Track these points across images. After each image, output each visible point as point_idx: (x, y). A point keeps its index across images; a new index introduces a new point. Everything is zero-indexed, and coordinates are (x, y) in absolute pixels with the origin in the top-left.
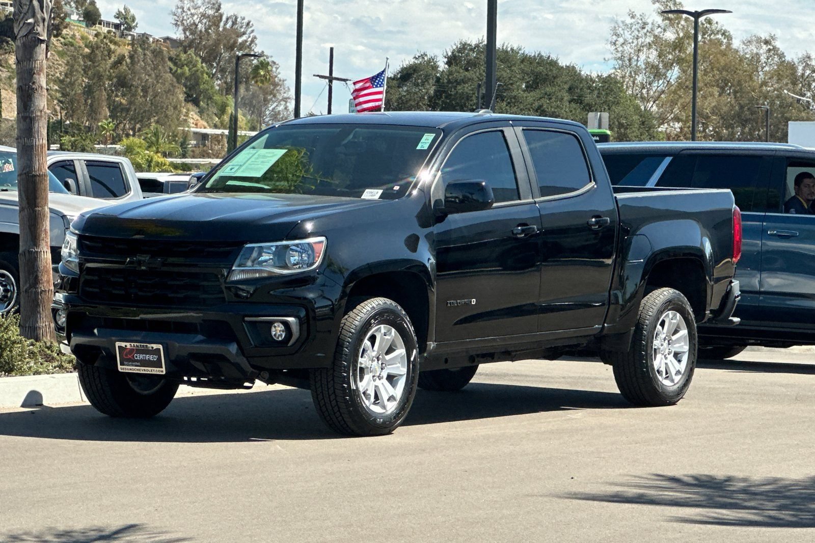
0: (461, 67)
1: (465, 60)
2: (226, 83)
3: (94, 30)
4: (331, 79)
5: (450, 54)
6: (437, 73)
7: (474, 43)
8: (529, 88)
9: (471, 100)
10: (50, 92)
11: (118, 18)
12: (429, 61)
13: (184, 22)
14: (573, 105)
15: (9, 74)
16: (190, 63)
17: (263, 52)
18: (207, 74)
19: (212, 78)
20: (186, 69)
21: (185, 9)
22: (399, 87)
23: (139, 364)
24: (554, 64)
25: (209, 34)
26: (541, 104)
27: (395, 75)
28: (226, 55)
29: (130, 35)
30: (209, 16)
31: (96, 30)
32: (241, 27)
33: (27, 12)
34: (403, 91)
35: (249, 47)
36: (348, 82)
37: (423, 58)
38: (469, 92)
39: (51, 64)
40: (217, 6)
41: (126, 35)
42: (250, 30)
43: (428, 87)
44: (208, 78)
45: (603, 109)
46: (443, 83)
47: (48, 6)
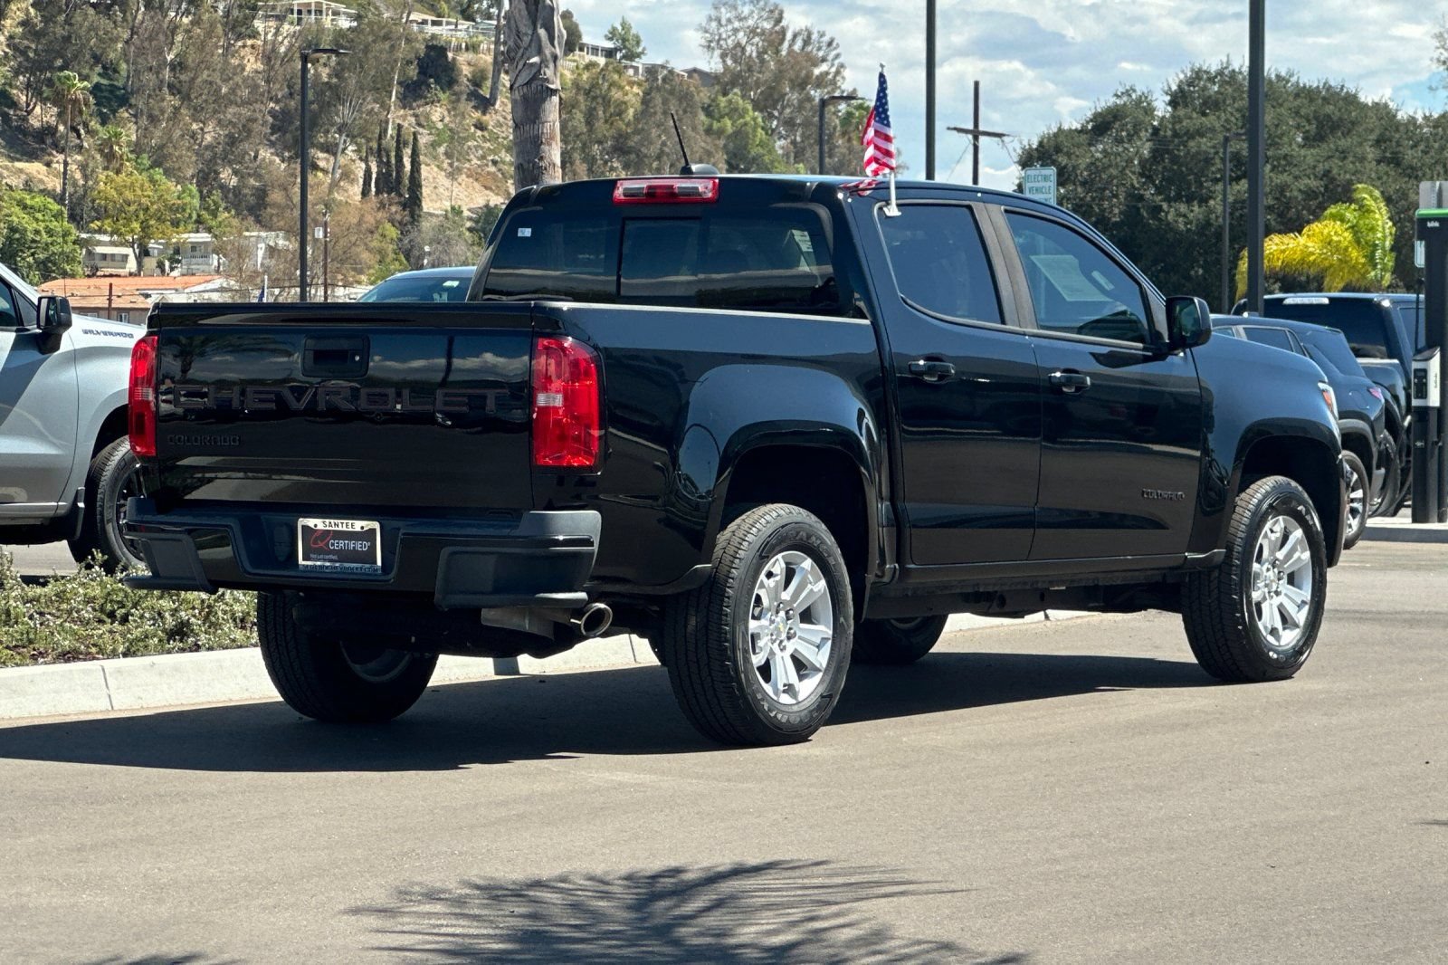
0: (1194, 110)
1: (1199, 97)
2: (794, 143)
3: (570, 60)
4: (976, 133)
5: (1174, 88)
6: (1154, 119)
7: (1214, 68)
8: (1310, 141)
9: (1213, 165)
10: (501, 166)
11: (611, 39)
12: (1139, 101)
13: (722, 42)
14: (1383, 167)
15: (432, 138)
16: (734, 112)
17: (855, 90)
18: (763, 128)
19: (771, 135)
20: (728, 122)
21: (724, 22)
22: (1090, 145)
24: (1351, 100)
25: (763, 61)
26: (1327, 167)
27: (1083, 126)
28: (794, 97)
29: (632, 67)
30: (763, 33)
31: (574, 61)
32: (819, 49)
33: (530, 45)
34: (1097, 151)
35: (834, 82)
36: (1005, 138)
37: (1130, 96)
38: (1209, 150)
39: (502, 120)
40: (776, 14)
41: (626, 67)
42: (834, 53)
43: (1139, 143)
44: (764, 136)
45: (1435, 173)
46: (1165, 137)
47: (561, 36)
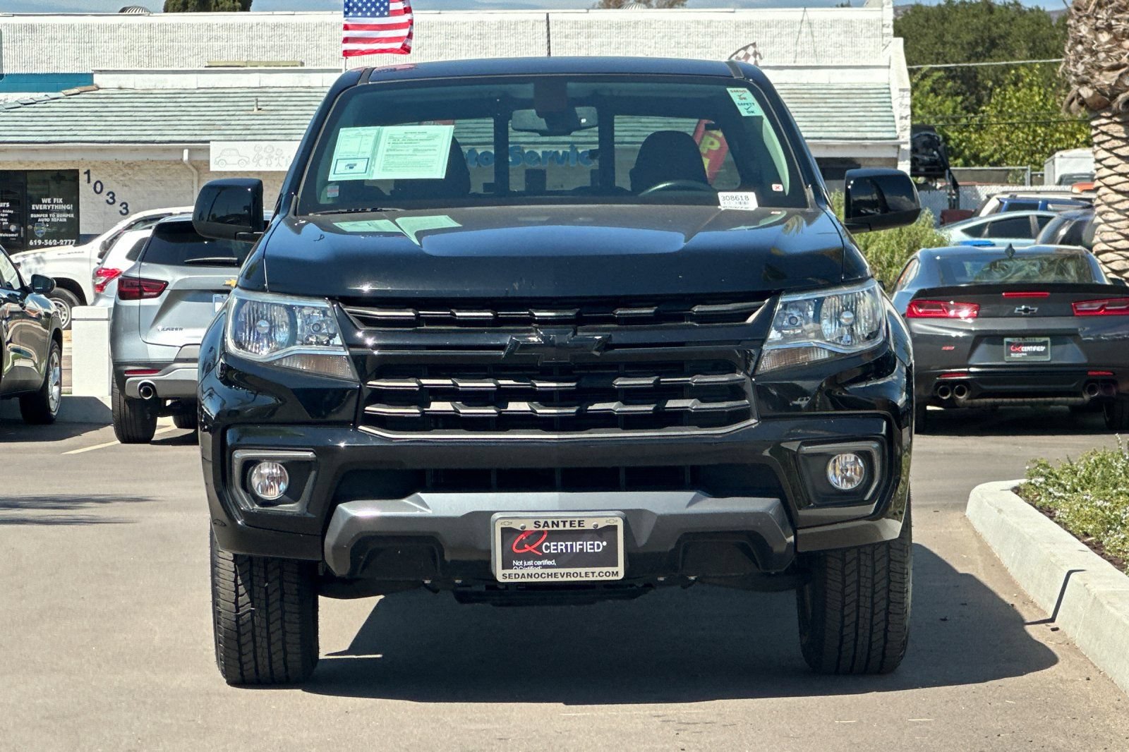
23: (553, 562)
